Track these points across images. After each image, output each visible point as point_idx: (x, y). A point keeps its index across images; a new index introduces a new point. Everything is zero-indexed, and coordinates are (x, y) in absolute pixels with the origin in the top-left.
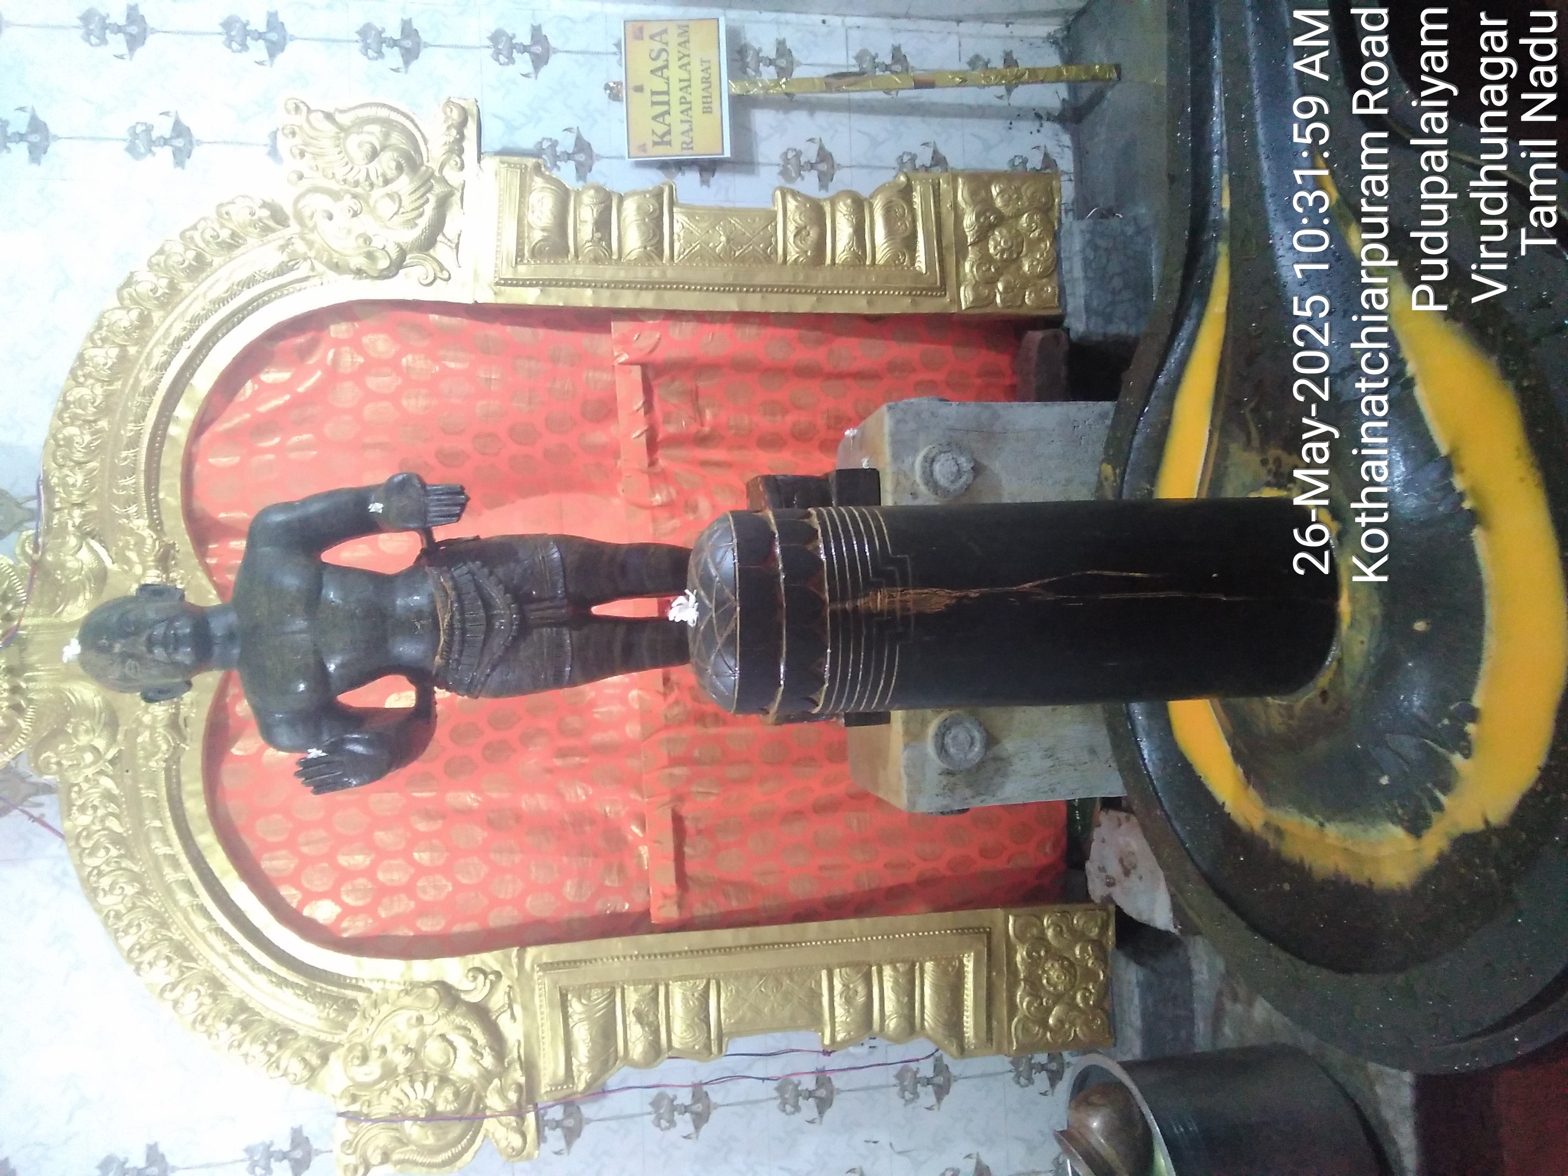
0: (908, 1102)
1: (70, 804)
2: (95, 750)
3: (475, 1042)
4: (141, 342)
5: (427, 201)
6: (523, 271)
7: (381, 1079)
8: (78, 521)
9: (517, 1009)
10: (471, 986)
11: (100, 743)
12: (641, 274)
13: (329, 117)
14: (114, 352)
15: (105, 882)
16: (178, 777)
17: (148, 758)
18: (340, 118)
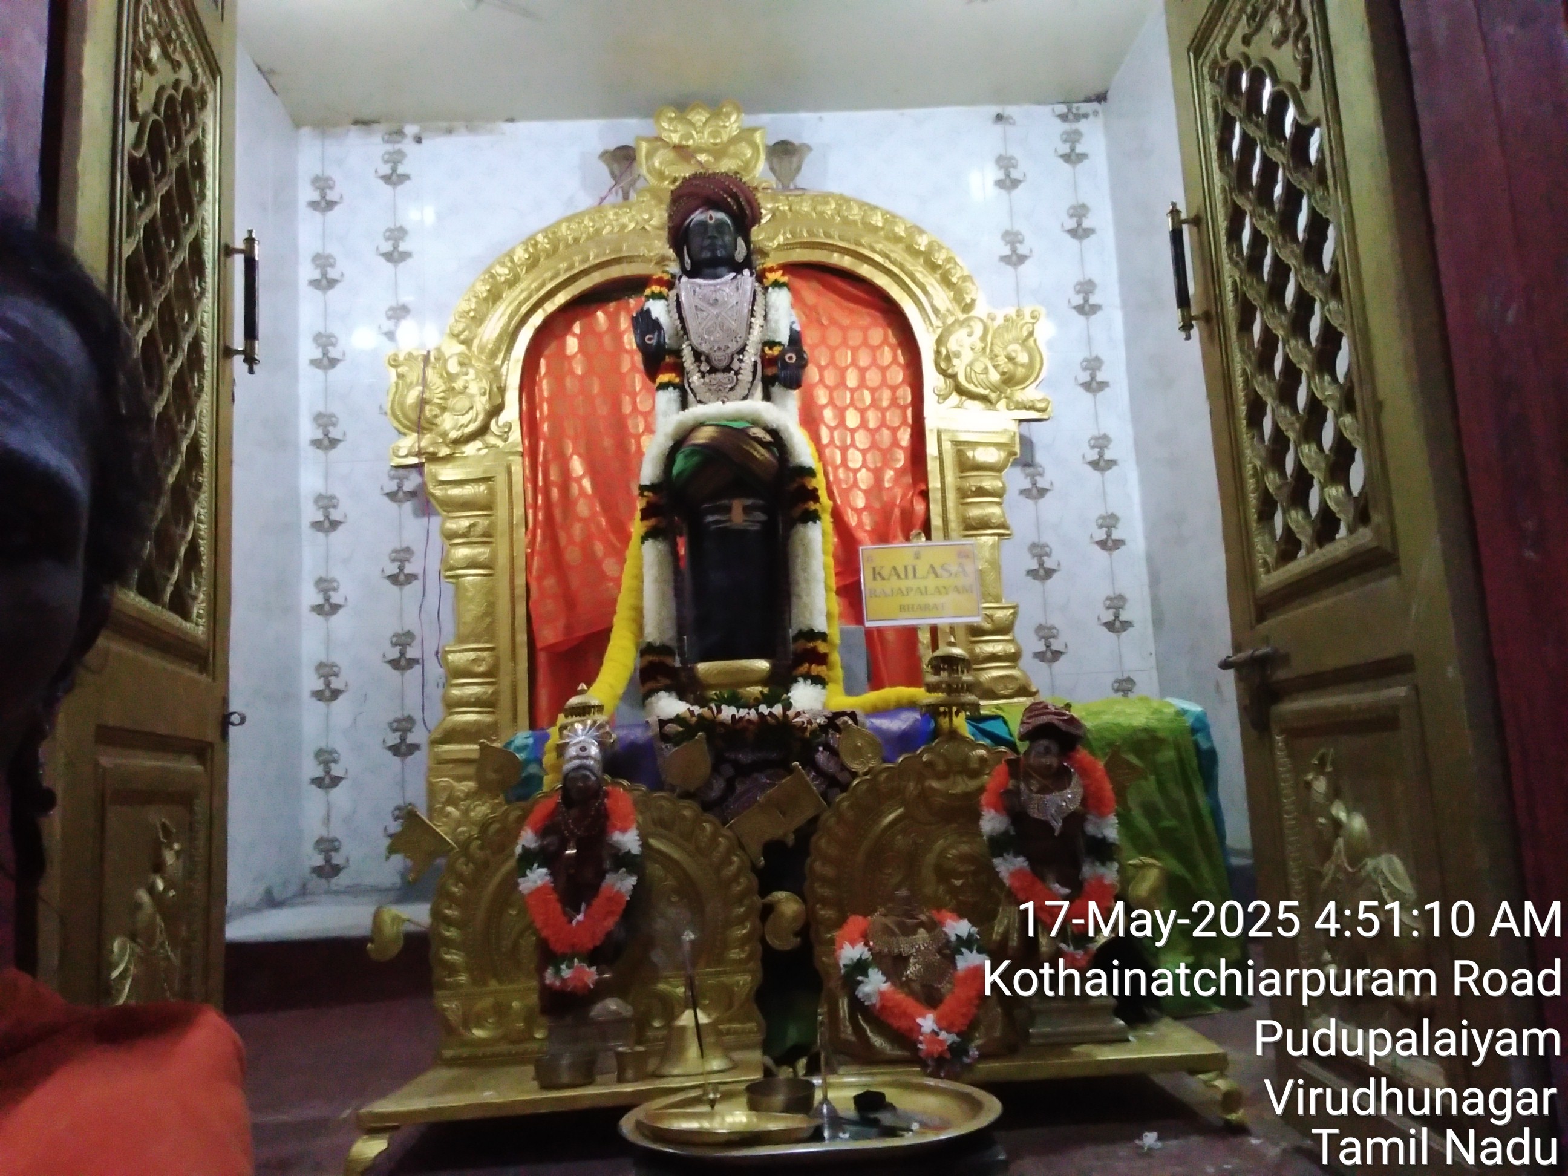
0: (390, 724)
1: (620, 207)
2: (650, 219)
3: (467, 426)
4: (887, 238)
5: (985, 389)
6: (947, 446)
7: (448, 373)
8: (781, 208)
9: (486, 451)
10: (501, 423)
11: (654, 222)
12: (952, 516)
13: (1031, 334)
14: (880, 224)
15: (574, 226)
16: (634, 262)
17: (645, 245)
18: (1031, 341)
